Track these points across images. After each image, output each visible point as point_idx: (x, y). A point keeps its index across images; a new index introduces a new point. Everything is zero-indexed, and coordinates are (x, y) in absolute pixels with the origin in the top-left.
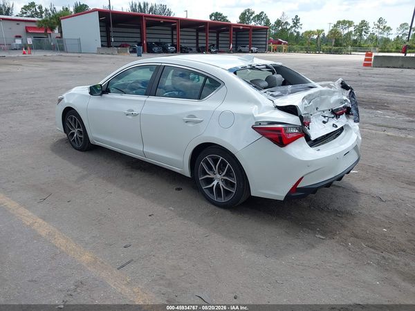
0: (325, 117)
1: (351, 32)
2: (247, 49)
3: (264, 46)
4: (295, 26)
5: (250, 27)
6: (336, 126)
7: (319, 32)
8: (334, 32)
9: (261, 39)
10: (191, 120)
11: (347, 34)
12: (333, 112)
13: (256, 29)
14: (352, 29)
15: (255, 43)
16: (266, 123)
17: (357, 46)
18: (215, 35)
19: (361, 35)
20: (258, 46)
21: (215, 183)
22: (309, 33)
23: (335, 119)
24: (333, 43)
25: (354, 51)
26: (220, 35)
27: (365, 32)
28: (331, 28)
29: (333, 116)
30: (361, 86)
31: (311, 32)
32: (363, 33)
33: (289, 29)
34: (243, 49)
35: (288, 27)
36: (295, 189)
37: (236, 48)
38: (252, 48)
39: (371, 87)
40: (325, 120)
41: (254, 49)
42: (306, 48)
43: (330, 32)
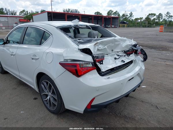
0: (118, 55)
1: (155, 18)
2: (110, 26)
3: (117, 25)
4: (130, 16)
5: (111, 17)
6: (124, 62)
7: (141, 18)
8: (148, 19)
9: (116, 22)
10: (34, 58)
11: (153, 19)
12: (125, 52)
13: (114, 18)
14: (155, 17)
15: (113, 24)
16: (70, 61)
17: (158, 24)
18: (97, 21)
19: (159, 20)
20: (115, 25)
21: (48, 98)
22: (137, 19)
23: (126, 56)
24: (147, 23)
25: (156, 26)
26: (98, 21)
27: (161, 18)
28: (146, 17)
29: (125, 55)
30: (157, 40)
31: (137, 18)
32: (160, 19)
33: (128, 18)
34: (108, 26)
35: (128, 17)
36: (90, 106)
37: (105, 26)
38: (112, 26)
39: (161, 40)
40: (117, 57)
41: (113, 26)
42: (136, 25)
43: (146, 18)
